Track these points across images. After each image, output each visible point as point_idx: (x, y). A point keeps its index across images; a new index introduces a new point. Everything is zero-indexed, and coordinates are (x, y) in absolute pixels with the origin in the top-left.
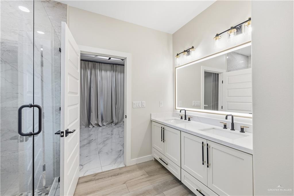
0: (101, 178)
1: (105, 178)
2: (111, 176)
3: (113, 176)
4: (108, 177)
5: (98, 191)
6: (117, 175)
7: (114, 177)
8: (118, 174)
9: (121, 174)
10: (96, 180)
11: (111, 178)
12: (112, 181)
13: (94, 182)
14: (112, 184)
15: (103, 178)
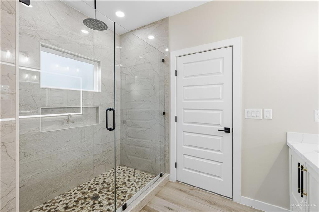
0: (194, 196)
1: (198, 198)
2: (206, 201)
3: (208, 202)
4: (203, 199)
5: (183, 206)
6: (213, 203)
7: (208, 204)
8: (215, 204)
9: (219, 206)
10: (189, 194)
11: (204, 202)
12: (203, 206)
13: (186, 195)
14: (199, 210)
15: (196, 197)
